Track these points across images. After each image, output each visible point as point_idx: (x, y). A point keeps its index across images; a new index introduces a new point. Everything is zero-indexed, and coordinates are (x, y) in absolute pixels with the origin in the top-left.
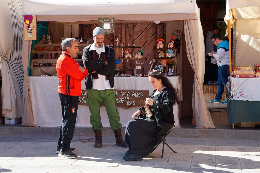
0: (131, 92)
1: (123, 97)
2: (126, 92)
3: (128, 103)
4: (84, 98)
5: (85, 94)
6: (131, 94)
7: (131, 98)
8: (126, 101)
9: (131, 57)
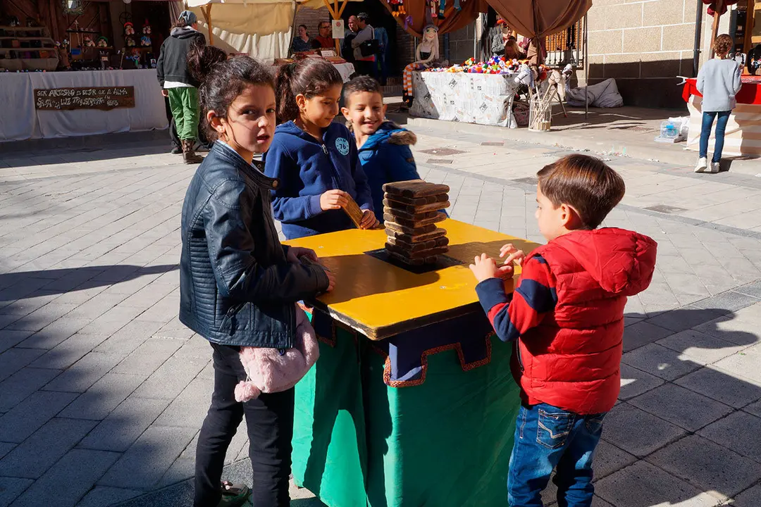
0: (112, 89)
1: (103, 96)
2: (106, 89)
3: (109, 103)
4: (47, 100)
5: (50, 95)
6: (112, 91)
7: (113, 97)
8: (106, 100)
9: (94, 45)
